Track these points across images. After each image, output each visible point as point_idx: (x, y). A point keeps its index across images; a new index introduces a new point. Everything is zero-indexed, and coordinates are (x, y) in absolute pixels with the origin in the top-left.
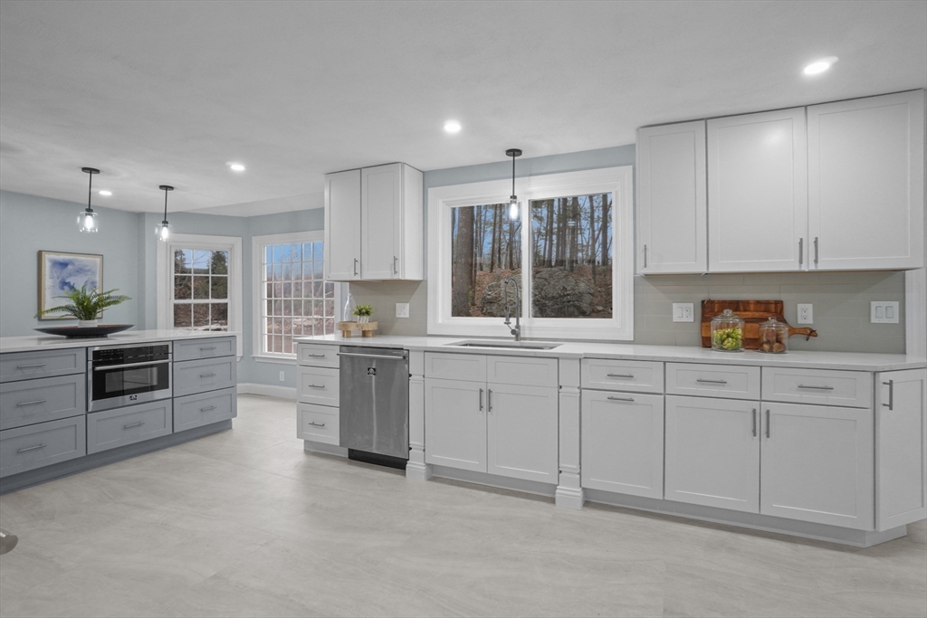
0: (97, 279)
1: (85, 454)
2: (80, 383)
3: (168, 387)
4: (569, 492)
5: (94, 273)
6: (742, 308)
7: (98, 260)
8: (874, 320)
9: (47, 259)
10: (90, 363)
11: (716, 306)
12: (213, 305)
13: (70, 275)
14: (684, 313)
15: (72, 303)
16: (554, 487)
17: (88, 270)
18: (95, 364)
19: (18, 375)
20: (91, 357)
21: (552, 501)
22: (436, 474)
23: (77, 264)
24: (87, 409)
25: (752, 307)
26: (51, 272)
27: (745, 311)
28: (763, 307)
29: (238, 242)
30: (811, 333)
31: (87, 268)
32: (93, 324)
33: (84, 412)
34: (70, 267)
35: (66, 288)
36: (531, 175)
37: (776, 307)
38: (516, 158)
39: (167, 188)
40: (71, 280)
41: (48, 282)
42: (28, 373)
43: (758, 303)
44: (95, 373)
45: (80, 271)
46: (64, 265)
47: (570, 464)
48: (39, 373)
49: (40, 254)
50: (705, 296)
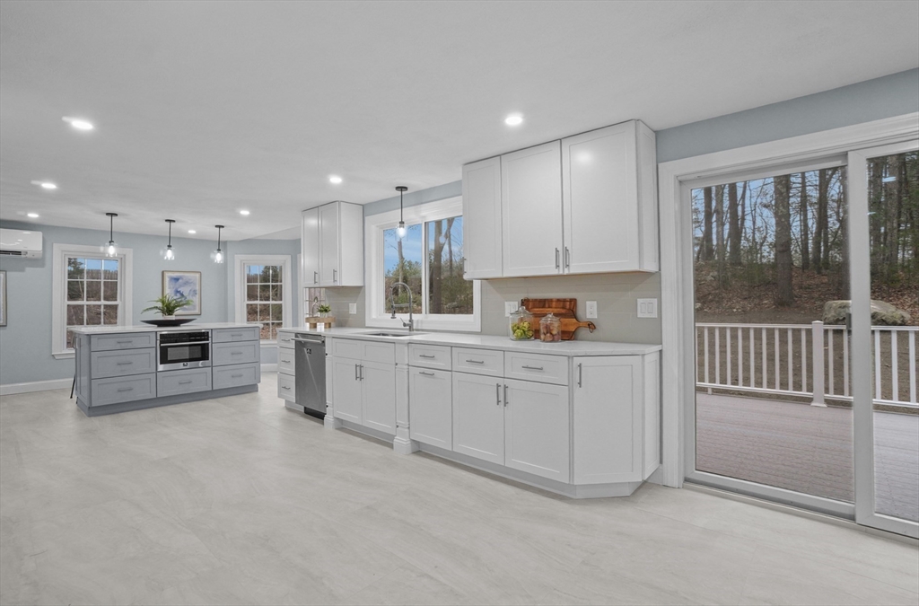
0: (198, 288)
1: (157, 397)
2: (154, 353)
3: (208, 360)
4: (402, 441)
5: (195, 284)
6: (547, 306)
7: (198, 275)
8: (640, 315)
9: (167, 275)
10: (158, 342)
11: (531, 304)
12: (273, 305)
13: (181, 286)
14: (511, 307)
15: (160, 305)
16: (393, 437)
17: (192, 283)
18: (161, 342)
19: (118, 347)
20: (159, 338)
21: (391, 446)
22: (342, 426)
23: (184, 279)
24: (157, 369)
25: (554, 304)
26: (170, 285)
27: (549, 307)
28: (561, 304)
29: (288, 258)
30: (591, 326)
31: (191, 281)
32: (172, 318)
33: (156, 371)
34: (180, 281)
35: (178, 294)
36: (422, 203)
37: (570, 304)
38: (404, 193)
39: (220, 227)
40: (181, 289)
41: (168, 291)
42: (124, 346)
43: (558, 300)
44: (161, 347)
45: (187, 283)
46: (177, 279)
47: (403, 422)
48: (129, 346)
49: (163, 272)
50: (523, 296)
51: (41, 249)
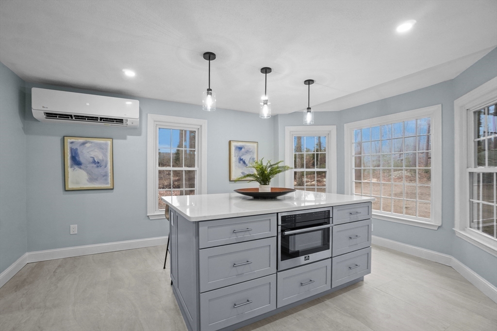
0: (255, 156)
1: (275, 308)
2: (272, 246)
3: (329, 249)
5: (253, 153)
7: (255, 145)
9: (233, 144)
10: (280, 228)
13: (243, 155)
17: (251, 152)
20: (280, 223)
23: (246, 148)
24: (277, 269)
26: (235, 153)
31: (251, 150)
33: (275, 271)
34: (243, 150)
40: (244, 157)
41: (233, 159)
42: (240, 236)
44: (283, 237)
45: (247, 152)
46: (240, 148)
48: (247, 236)
49: (230, 142)
51: (138, 116)
